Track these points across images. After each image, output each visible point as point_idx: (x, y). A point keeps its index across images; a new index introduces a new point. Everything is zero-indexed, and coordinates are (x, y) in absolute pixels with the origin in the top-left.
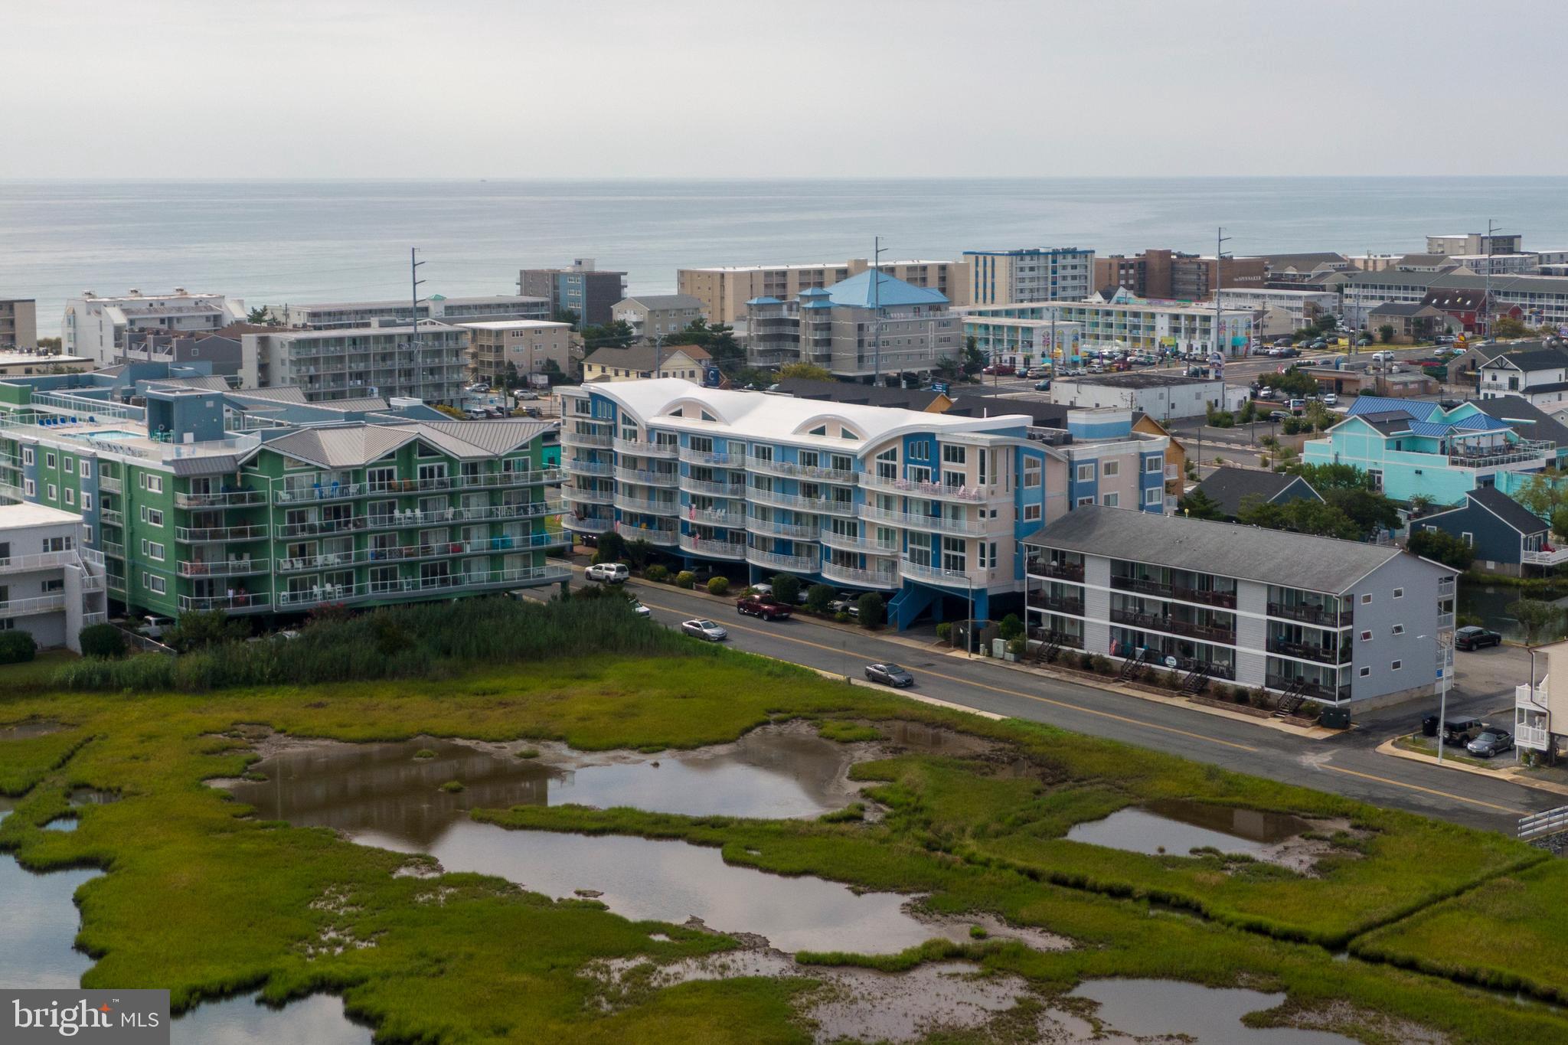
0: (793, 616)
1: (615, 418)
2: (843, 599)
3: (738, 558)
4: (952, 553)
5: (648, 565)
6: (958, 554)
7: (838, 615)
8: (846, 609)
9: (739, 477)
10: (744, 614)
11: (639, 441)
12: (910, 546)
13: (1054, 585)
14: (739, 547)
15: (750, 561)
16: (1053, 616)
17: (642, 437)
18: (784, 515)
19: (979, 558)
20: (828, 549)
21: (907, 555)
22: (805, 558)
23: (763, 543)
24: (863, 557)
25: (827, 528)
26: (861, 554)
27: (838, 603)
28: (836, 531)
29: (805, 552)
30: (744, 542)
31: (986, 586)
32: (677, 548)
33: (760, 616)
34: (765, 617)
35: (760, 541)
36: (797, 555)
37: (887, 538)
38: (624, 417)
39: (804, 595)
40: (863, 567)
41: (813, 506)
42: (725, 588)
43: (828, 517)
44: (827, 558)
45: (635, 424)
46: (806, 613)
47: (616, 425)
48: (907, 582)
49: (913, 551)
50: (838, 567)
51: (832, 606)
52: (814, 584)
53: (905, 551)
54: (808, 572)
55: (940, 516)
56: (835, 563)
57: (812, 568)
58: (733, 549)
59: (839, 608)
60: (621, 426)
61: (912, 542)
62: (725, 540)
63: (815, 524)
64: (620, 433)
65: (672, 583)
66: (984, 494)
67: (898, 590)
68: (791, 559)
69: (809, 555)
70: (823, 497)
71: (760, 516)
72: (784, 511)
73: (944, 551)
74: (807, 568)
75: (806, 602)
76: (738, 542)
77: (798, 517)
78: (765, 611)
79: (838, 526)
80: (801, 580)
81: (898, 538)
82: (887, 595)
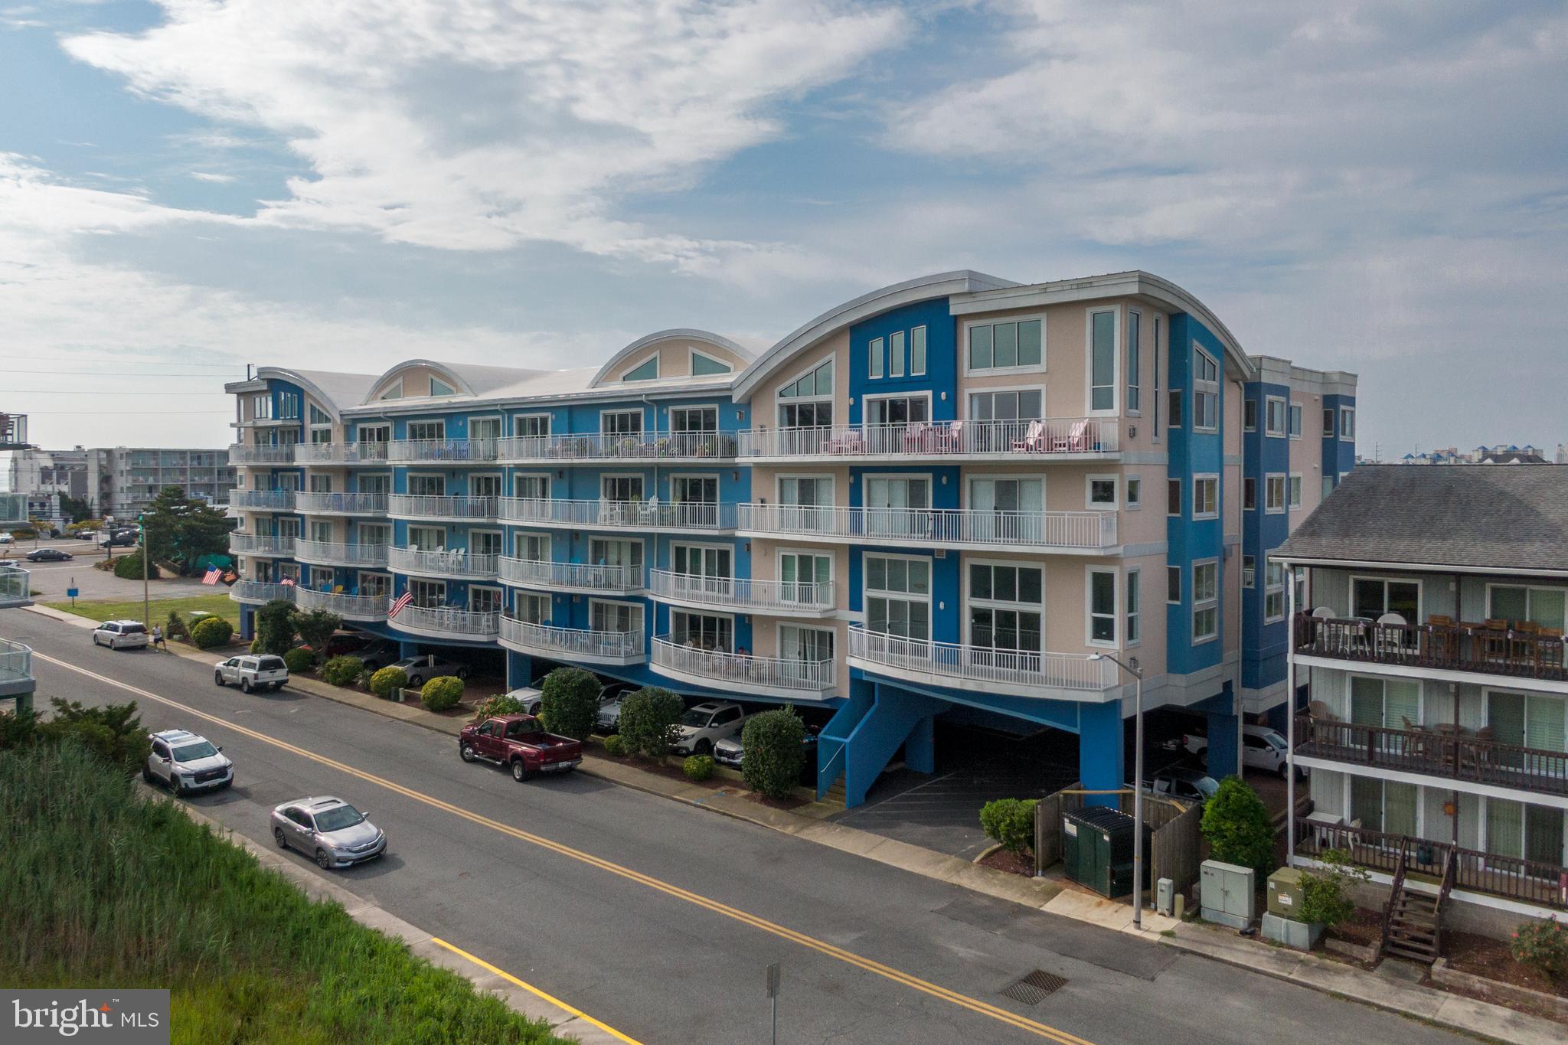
0: (588, 763)
1: (301, 417)
2: (698, 720)
3: (484, 638)
4: (994, 605)
5: (331, 657)
6: (1016, 606)
7: (691, 764)
8: (704, 746)
9: (489, 482)
10: (473, 761)
11: (333, 444)
12: (867, 593)
13: (1361, 684)
14: (485, 618)
15: (503, 643)
16: (1356, 780)
17: (338, 438)
18: (571, 543)
19: (1089, 615)
20: (663, 608)
21: (862, 617)
22: (614, 634)
23: (532, 605)
24: (745, 623)
25: (663, 565)
26: (740, 618)
27: (688, 730)
28: (680, 568)
29: (614, 619)
30: (497, 607)
31: (1117, 695)
32: (382, 626)
33: (506, 768)
34: (518, 772)
35: (526, 604)
36: (598, 626)
37: (805, 576)
38: (313, 409)
39: (612, 711)
40: (745, 647)
41: (632, 519)
42: (457, 697)
43: (664, 538)
44: (662, 632)
45: (327, 420)
46: (616, 755)
47: (302, 427)
48: (861, 683)
49: (876, 605)
50: (688, 648)
51: (675, 739)
52: (636, 688)
53: (856, 605)
54: (620, 662)
55: (958, 504)
56: (679, 640)
57: (628, 655)
58: (476, 622)
59: (691, 744)
60: (310, 427)
61: (876, 583)
62: (464, 606)
63: (635, 559)
64: (309, 436)
65: (366, 689)
66: (1111, 435)
67: (836, 700)
68: (583, 636)
69: (623, 626)
70: (654, 501)
71: (525, 551)
72: (574, 535)
73: (969, 602)
74: (614, 654)
75: (612, 730)
76: (486, 608)
77: (600, 546)
78: (517, 757)
79: (684, 559)
80: (604, 680)
81: (837, 575)
82: (814, 715)
